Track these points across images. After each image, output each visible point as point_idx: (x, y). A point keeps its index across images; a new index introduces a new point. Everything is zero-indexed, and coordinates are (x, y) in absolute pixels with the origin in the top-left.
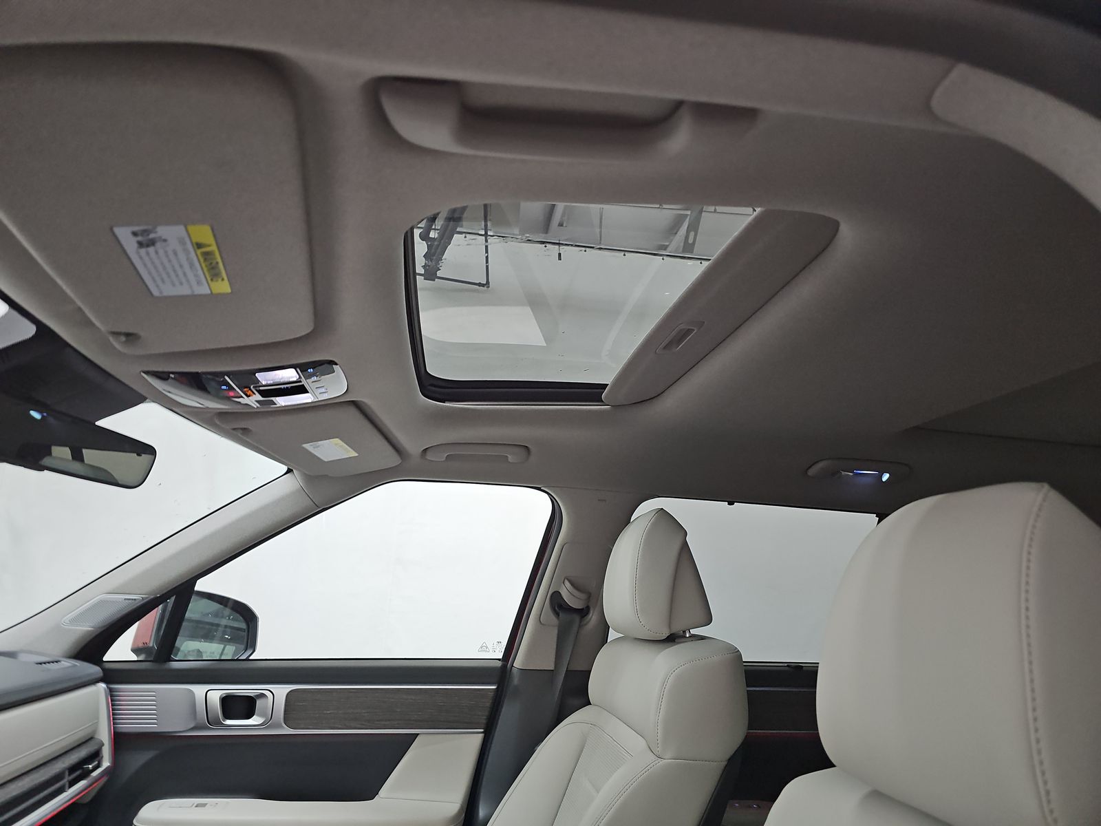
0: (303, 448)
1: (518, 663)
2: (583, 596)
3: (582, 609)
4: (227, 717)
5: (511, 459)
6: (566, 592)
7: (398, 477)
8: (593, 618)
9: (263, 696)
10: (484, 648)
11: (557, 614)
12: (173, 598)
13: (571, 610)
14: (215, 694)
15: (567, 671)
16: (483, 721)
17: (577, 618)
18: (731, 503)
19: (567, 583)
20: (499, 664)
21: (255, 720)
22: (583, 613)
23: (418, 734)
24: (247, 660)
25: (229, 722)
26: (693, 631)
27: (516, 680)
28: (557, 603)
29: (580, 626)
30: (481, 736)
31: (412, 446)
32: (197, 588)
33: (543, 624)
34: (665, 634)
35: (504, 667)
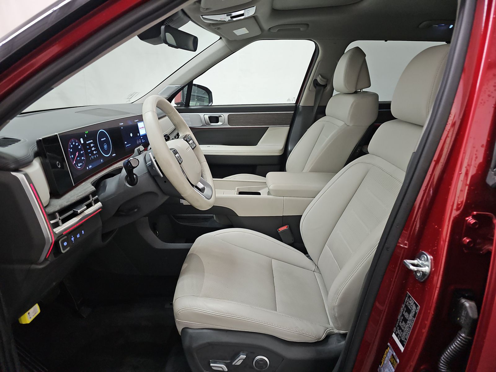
0: (233, 32)
1: (301, 104)
2: (325, 80)
3: (325, 85)
4: (211, 123)
5: (302, 29)
6: (319, 79)
7: (260, 39)
8: (328, 88)
9: (220, 116)
10: (289, 100)
11: (315, 87)
12: (187, 86)
13: (320, 85)
14: (206, 116)
15: (318, 106)
16: (290, 122)
17: (322, 88)
18: (386, 41)
19: (320, 76)
20: (295, 105)
21: (219, 123)
22: (325, 86)
23: (269, 127)
24: (211, 105)
25: (212, 124)
26: (364, 90)
27: (300, 109)
28: (315, 83)
29: (323, 91)
30: (289, 127)
31: (266, 27)
32: (194, 83)
33: (310, 91)
34: (354, 91)
35: (296, 106)
